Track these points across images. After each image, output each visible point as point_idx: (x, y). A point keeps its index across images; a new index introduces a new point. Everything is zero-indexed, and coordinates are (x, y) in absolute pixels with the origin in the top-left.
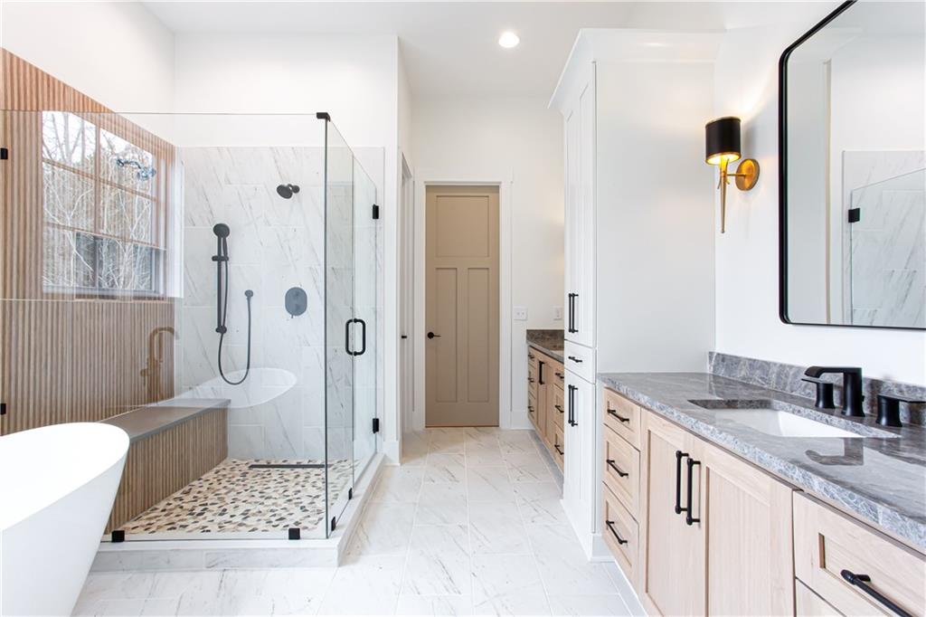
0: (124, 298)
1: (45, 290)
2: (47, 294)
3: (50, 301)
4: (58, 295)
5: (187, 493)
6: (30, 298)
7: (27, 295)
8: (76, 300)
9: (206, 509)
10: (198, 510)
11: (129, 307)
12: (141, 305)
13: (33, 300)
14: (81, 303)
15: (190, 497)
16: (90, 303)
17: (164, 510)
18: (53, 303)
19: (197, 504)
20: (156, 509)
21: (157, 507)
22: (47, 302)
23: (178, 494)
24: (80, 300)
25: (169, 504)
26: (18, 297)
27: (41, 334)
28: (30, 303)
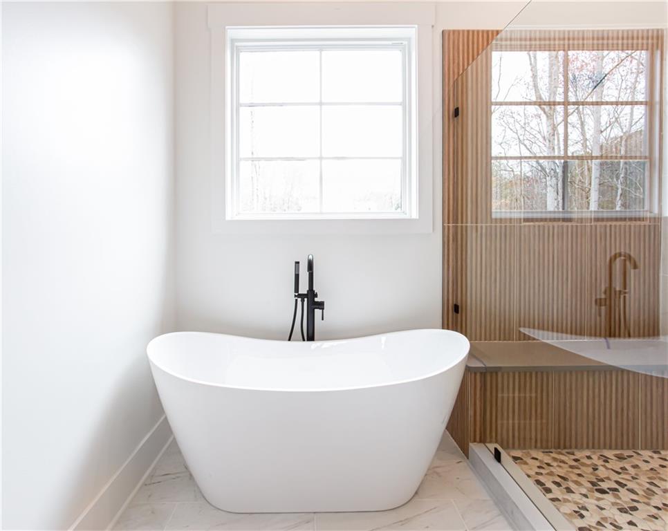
0: (581, 220)
1: (493, 216)
2: (496, 219)
3: (493, 225)
4: (506, 219)
5: (620, 458)
6: (482, 223)
7: (479, 221)
8: (523, 224)
9: (616, 490)
10: (604, 486)
11: (588, 230)
12: (606, 226)
13: (484, 225)
14: (529, 226)
15: (617, 465)
16: (539, 226)
17: (576, 460)
18: (501, 227)
19: (615, 477)
20: (573, 454)
21: (576, 453)
22: (496, 226)
23: (609, 454)
24: (527, 224)
25: (589, 457)
26: (472, 223)
27: (490, 253)
28: (482, 227)
